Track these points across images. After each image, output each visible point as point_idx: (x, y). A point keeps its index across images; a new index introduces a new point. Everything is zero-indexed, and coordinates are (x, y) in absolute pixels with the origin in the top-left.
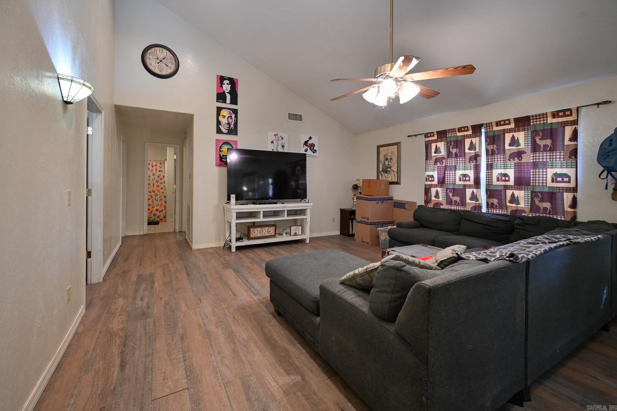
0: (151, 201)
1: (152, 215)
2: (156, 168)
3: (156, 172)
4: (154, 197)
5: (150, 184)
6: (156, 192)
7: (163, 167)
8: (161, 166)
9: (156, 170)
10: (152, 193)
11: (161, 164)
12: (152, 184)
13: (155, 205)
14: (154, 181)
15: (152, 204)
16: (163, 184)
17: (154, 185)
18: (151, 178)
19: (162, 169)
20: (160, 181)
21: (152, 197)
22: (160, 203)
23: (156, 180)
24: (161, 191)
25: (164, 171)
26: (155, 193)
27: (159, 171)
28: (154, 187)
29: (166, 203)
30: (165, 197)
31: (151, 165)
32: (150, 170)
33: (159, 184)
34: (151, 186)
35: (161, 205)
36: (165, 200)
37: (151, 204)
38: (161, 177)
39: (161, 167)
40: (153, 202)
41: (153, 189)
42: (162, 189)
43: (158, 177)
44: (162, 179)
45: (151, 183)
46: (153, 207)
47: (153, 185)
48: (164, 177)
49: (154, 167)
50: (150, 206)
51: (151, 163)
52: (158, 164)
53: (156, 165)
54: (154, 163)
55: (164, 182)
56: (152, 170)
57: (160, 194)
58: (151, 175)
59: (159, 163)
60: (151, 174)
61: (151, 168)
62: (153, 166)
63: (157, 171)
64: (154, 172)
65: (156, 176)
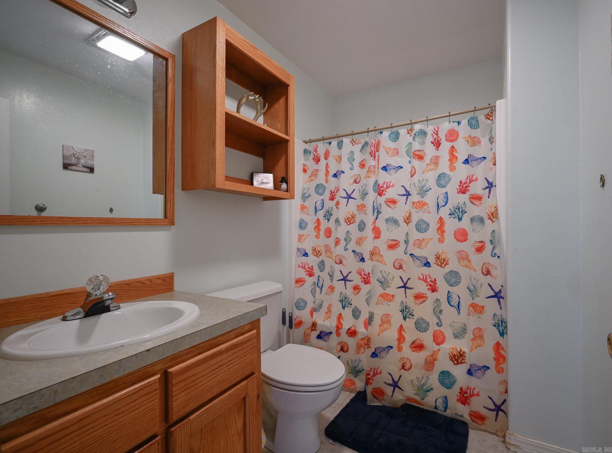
0: (429, 305)
1: (434, 379)
2: (453, 147)
3: (452, 169)
4: (443, 286)
5: (424, 226)
6: (453, 265)
7: (485, 141)
8: (477, 133)
9: (453, 157)
10: (434, 266)
11: (473, 124)
12: (434, 226)
13: (448, 333)
14: (444, 212)
15: (432, 320)
16: (488, 222)
17: (443, 232)
18: (430, 199)
19: (478, 152)
20: (474, 210)
21: (434, 289)
22: (473, 323)
23: (450, 205)
24: (477, 260)
25: (489, 156)
26: (448, 269)
27: (466, 162)
28: (441, 240)
29: (502, 334)
30: (498, 296)
31: (429, 138)
32: (427, 159)
33: (465, 224)
34: (432, 232)
35: (478, 335)
36: (498, 312)
37: (428, 319)
38: (477, 188)
39: (474, 141)
40: (438, 312)
41: (440, 248)
42: (480, 250)
43: (463, 190)
44: (479, 198)
45: (432, 219)
46: (439, 339)
47: (441, 229)
48: (490, 185)
49: (446, 146)
50: (425, 330)
51: (430, 129)
52: (464, 130)
53: (452, 136)
54: (445, 126)
55: (493, 216)
56: (436, 161)
57: (473, 273)
58: (432, 183)
59: (464, 122)
60: (431, 177)
61: (430, 151)
62: (437, 144)
63: (459, 164)
64: (444, 166)
65: (452, 188)
